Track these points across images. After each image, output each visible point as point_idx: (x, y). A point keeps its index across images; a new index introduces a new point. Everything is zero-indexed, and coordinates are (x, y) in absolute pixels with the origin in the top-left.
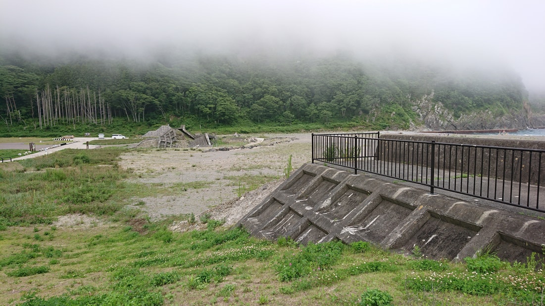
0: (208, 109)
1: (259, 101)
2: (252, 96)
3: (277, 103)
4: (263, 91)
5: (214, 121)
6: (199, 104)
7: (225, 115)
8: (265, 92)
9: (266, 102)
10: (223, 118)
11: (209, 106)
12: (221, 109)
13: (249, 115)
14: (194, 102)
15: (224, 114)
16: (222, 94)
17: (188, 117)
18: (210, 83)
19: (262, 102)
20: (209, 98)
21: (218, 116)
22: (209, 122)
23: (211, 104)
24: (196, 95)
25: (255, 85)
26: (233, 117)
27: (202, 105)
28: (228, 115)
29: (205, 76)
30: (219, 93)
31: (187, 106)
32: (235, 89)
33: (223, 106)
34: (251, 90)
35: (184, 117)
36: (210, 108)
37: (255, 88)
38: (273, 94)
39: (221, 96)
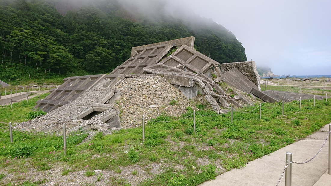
0: (39, 57)
1: (92, 52)
2: (82, 47)
3: (110, 54)
4: (93, 42)
5: (44, 71)
6: (26, 50)
7: (61, 63)
8: (96, 44)
9: (101, 54)
10: (58, 67)
11: (39, 52)
12: (56, 56)
13: (82, 66)
14: (19, 49)
15: (58, 63)
16: (52, 41)
17: (10, 66)
18: (35, 30)
19: (96, 52)
20: (38, 44)
21: (52, 64)
22: (39, 72)
23: (41, 51)
24: (20, 41)
25: (83, 37)
26: (70, 65)
27: (30, 51)
28: (64, 64)
29: (27, 22)
30: (49, 40)
31: (8, 53)
32: (63, 38)
33: (57, 53)
34: (80, 41)
35: (4, 65)
36: (41, 55)
37: (83, 40)
38: (104, 47)
39: (51, 43)
